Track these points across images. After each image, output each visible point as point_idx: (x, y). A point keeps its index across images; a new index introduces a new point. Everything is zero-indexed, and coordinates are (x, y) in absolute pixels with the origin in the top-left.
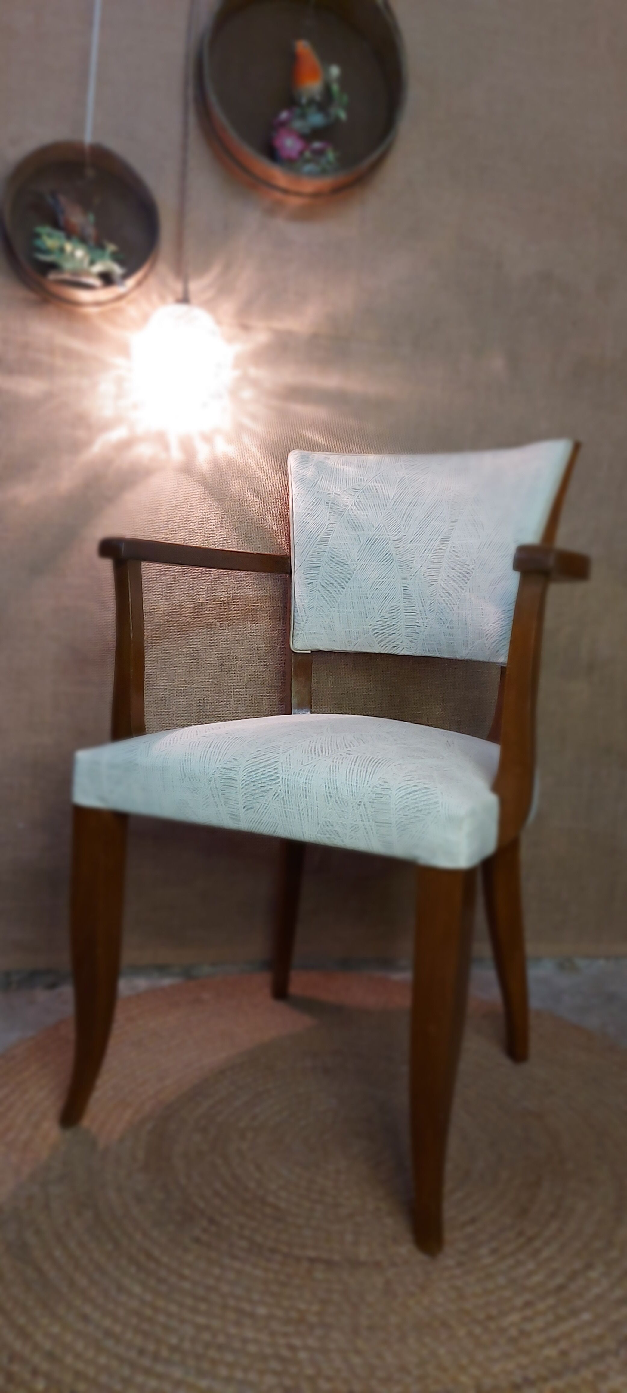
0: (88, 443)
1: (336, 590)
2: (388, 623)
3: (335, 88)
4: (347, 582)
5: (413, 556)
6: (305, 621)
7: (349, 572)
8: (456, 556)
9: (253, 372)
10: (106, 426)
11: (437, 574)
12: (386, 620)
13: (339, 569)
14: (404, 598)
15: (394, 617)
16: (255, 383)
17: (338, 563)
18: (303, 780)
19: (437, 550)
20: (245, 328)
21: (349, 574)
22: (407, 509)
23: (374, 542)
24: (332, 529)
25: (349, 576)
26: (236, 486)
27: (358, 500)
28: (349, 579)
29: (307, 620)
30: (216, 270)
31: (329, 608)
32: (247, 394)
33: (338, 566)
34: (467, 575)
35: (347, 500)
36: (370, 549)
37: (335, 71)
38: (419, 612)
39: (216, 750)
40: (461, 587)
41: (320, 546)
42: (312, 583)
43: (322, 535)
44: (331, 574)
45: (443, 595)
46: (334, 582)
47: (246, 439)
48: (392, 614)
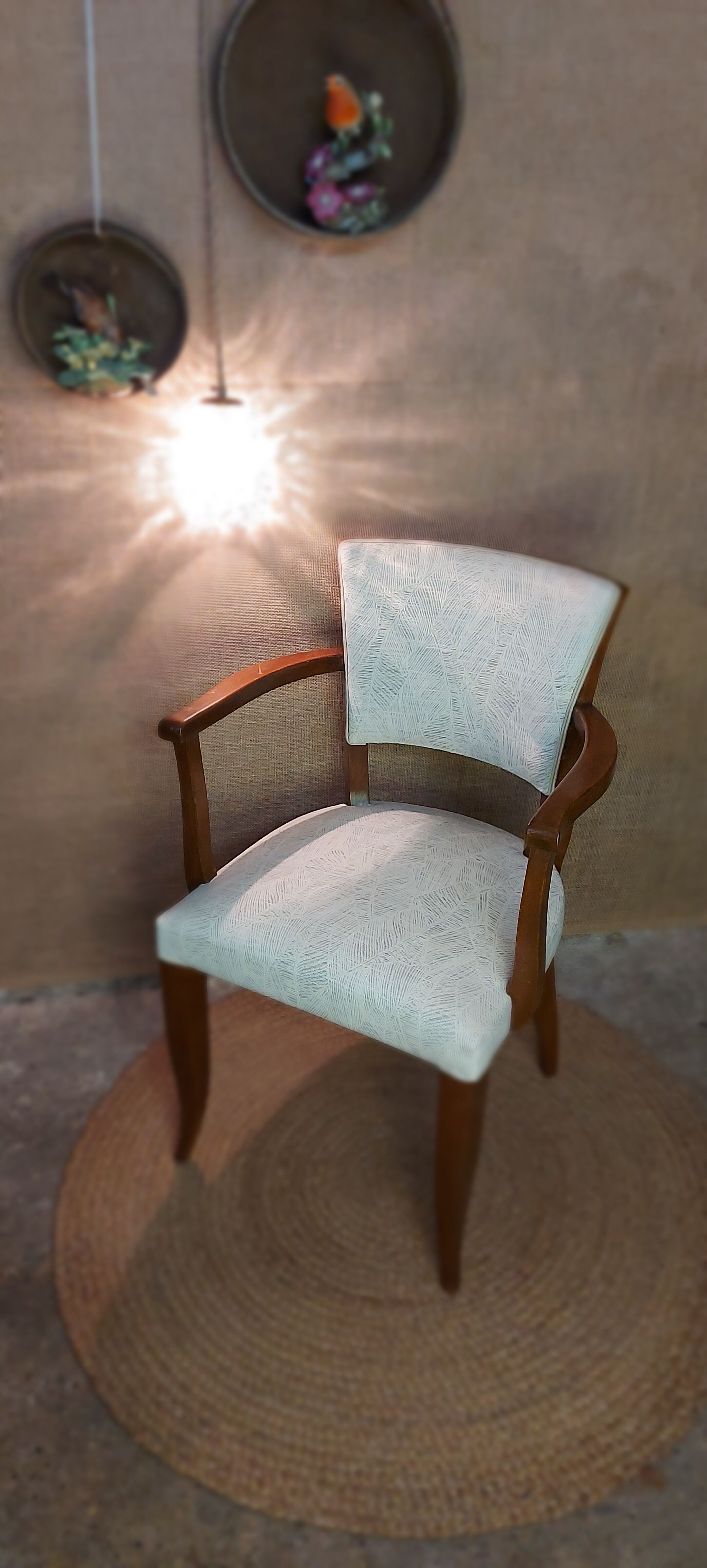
0: (133, 530)
1: (388, 695)
2: (438, 728)
3: (377, 119)
4: (399, 689)
5: (462, 672)
6: (359, 721)
7: (401, 679)
8: (503, 682)
9: (300, 434)
10: (151, 510)
11: (485, 694)
12: (436, 726)
13: (390, 676)
14: (454, 710)
15: (444, 725)
16: (302, 446)
17: (390, 669)
18: (347, 987)
19: (485, 671)
20: (288, 387)
21: (401, 681)
22: (457, 621)
23: (425, 652)
24: (382, 635)
25: (400, 683)
26: (287, 554)
27: (409, 605)
28: (401, 686)
29: (361, 721)
30: (253, 326)
31: (382, 710)
32: (295, 458)
33: (390, 672)
34: (512, 705)
35: (399, 604)
36: (420, 658)
37: (376, 100)
38: (467, 725)
39: (275, 938)
40: (506, 714)
41: (372, 652)
42: (365, 687)
43: (373, 640)
44: (383, 680)
45: (489, 715)
46: (385, 687)
47: (296, 505)
48: (442, 722)
